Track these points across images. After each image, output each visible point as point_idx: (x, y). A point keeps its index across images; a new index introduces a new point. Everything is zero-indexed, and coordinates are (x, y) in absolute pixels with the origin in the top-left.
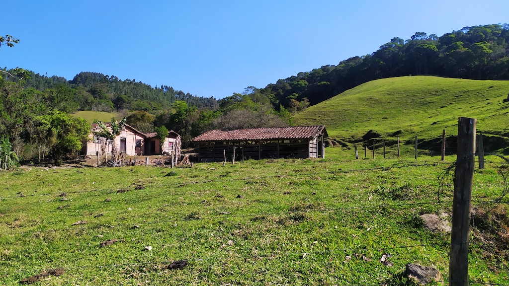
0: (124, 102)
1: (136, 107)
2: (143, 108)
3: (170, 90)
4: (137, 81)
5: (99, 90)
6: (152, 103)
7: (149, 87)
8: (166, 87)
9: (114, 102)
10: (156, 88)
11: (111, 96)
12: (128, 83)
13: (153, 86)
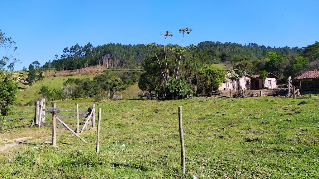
0: (227, 57)
1: (234, 59)
2: (238, 59)
3: (255, 45)
4: (232, 43)
5: (212, 51)
6: (243, 55)
7: (240, 46)
8: (252, 44)
9: (221, 57)
10: (245, 45)
11: (218, 54)
12: (227, 44)
13: (243, 45)
